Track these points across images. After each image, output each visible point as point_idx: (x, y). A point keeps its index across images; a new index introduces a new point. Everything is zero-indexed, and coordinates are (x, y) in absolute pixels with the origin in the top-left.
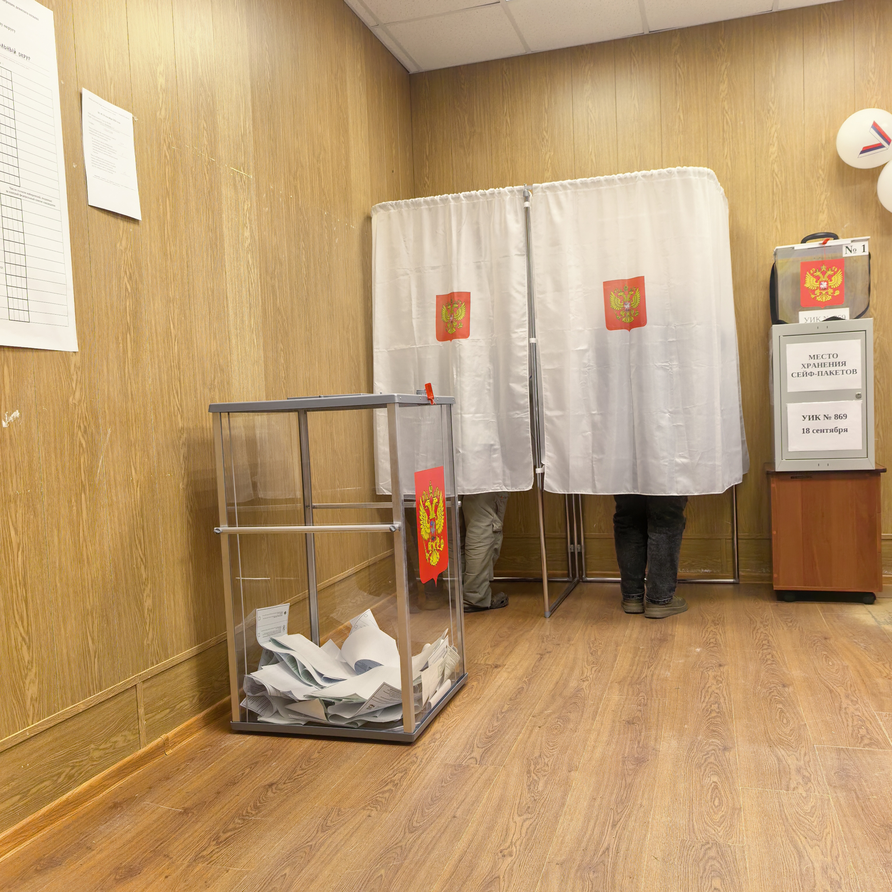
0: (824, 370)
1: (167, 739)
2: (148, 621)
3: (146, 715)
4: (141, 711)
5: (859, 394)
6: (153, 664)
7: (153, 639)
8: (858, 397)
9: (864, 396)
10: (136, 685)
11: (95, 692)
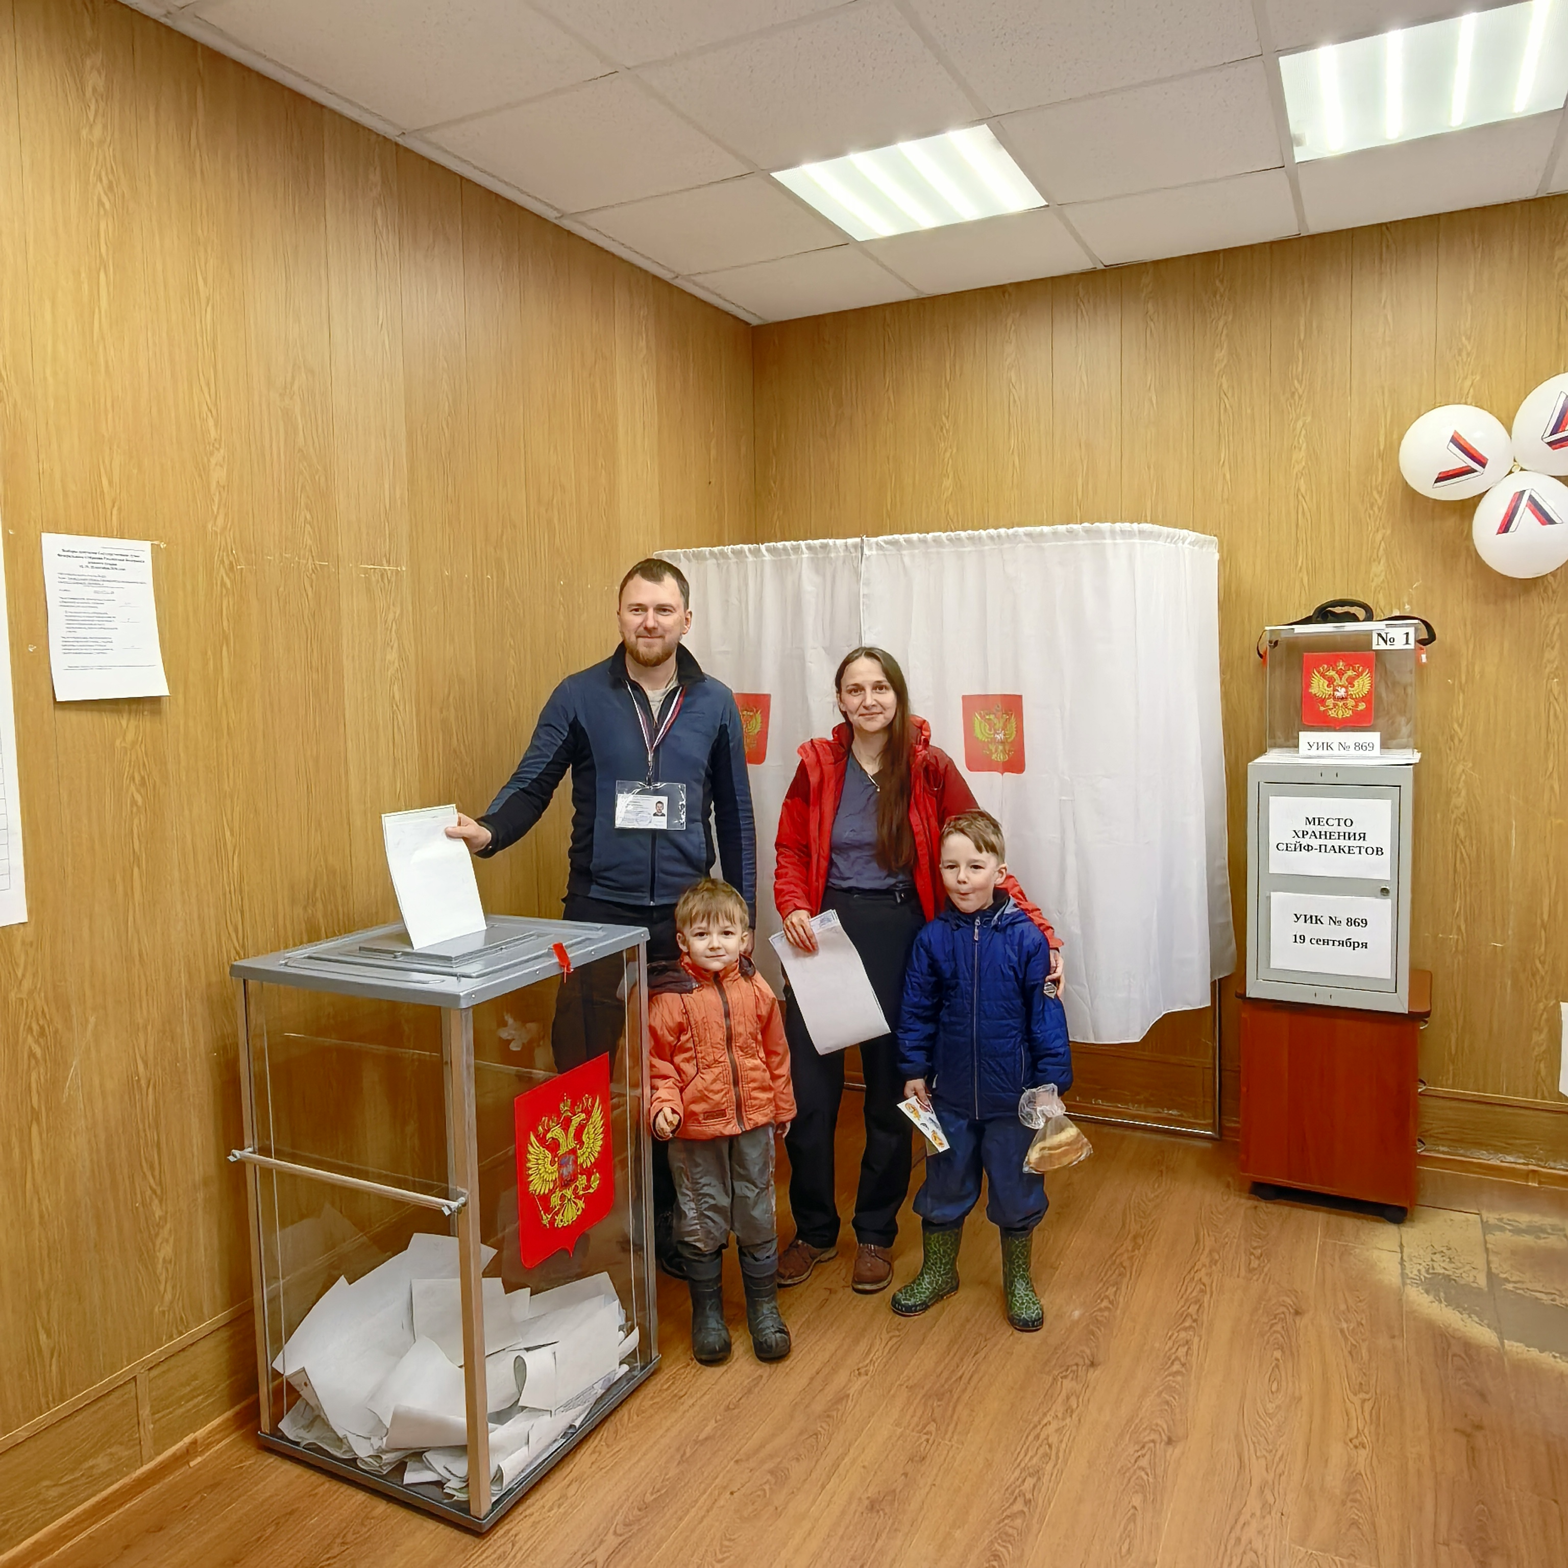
0: (1329, 843)
1: (194, 1442)
2: (163, 1278)
3: (153, 1414)
4: (145, 1412)
5: (1384, 889)
6: (171, 1338)
7: (172, 1302)
8: (1385, 892)
9: (1393, 893)
10: (135, 1378)
11: (51, 1405)
